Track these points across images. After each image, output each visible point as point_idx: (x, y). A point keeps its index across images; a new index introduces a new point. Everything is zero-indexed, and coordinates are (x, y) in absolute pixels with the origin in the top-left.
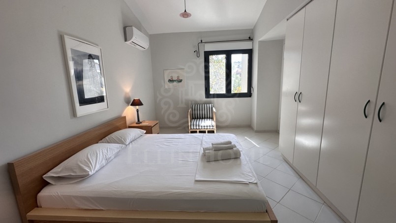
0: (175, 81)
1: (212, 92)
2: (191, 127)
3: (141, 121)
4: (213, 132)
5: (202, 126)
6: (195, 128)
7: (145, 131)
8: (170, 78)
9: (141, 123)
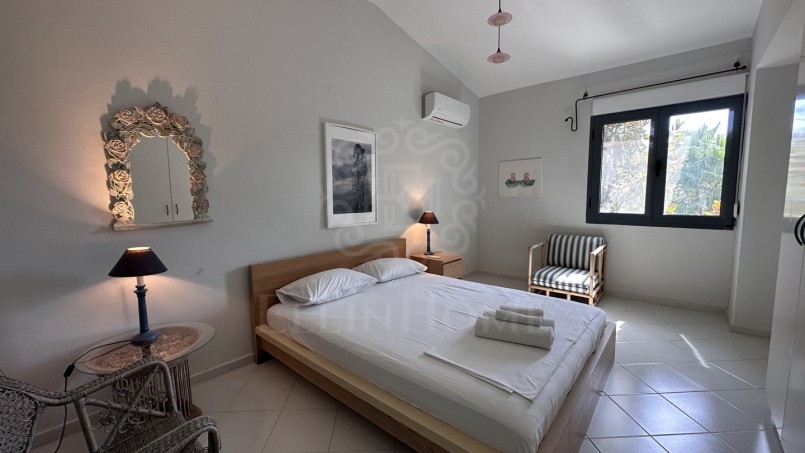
0: (520, 182)
1: (605, 209)
2: (532, 280)
3: (432, 250)
4: (585, 301)
5: (557, 283)
6: (541, 284)
7: (426, 268)
8: (509, 178)
9: (432, 254)
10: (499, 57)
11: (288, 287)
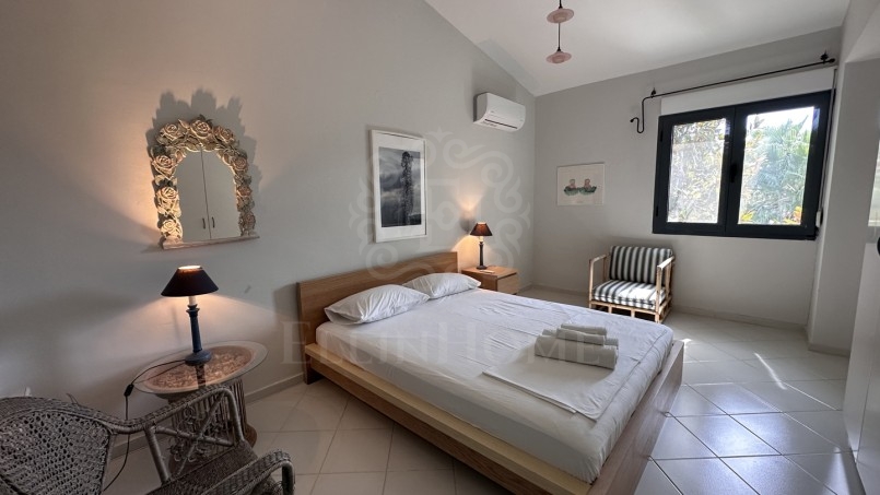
0: (580, 189)
1: (673, 218)
2: (593, 296)
3: (485, 264)
4: (650, 318)
5: (620, 299)
6: (603, 299)
7: (479, 284)
8: (568, 184)
10: (559, 56)
11: (338, 304)
